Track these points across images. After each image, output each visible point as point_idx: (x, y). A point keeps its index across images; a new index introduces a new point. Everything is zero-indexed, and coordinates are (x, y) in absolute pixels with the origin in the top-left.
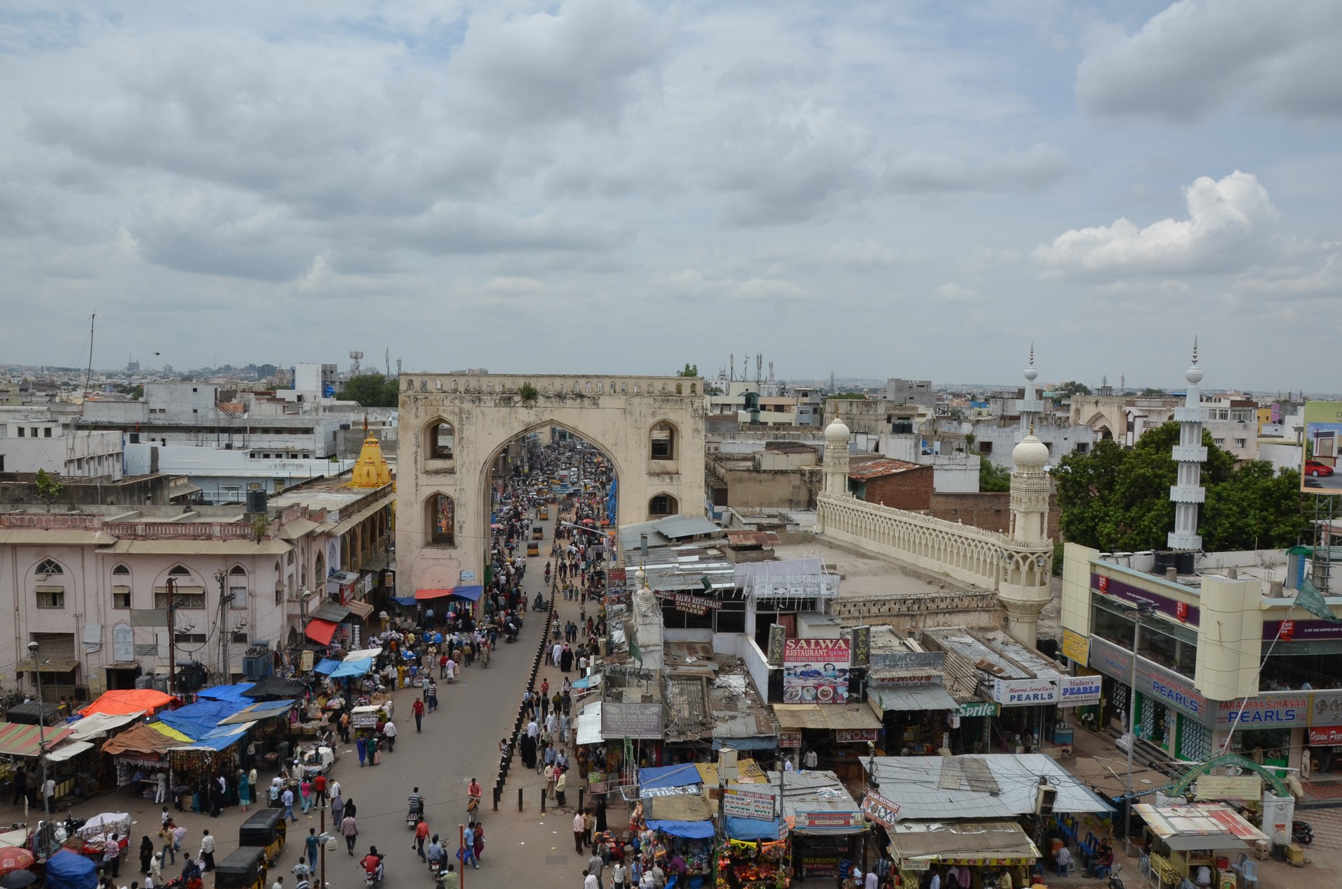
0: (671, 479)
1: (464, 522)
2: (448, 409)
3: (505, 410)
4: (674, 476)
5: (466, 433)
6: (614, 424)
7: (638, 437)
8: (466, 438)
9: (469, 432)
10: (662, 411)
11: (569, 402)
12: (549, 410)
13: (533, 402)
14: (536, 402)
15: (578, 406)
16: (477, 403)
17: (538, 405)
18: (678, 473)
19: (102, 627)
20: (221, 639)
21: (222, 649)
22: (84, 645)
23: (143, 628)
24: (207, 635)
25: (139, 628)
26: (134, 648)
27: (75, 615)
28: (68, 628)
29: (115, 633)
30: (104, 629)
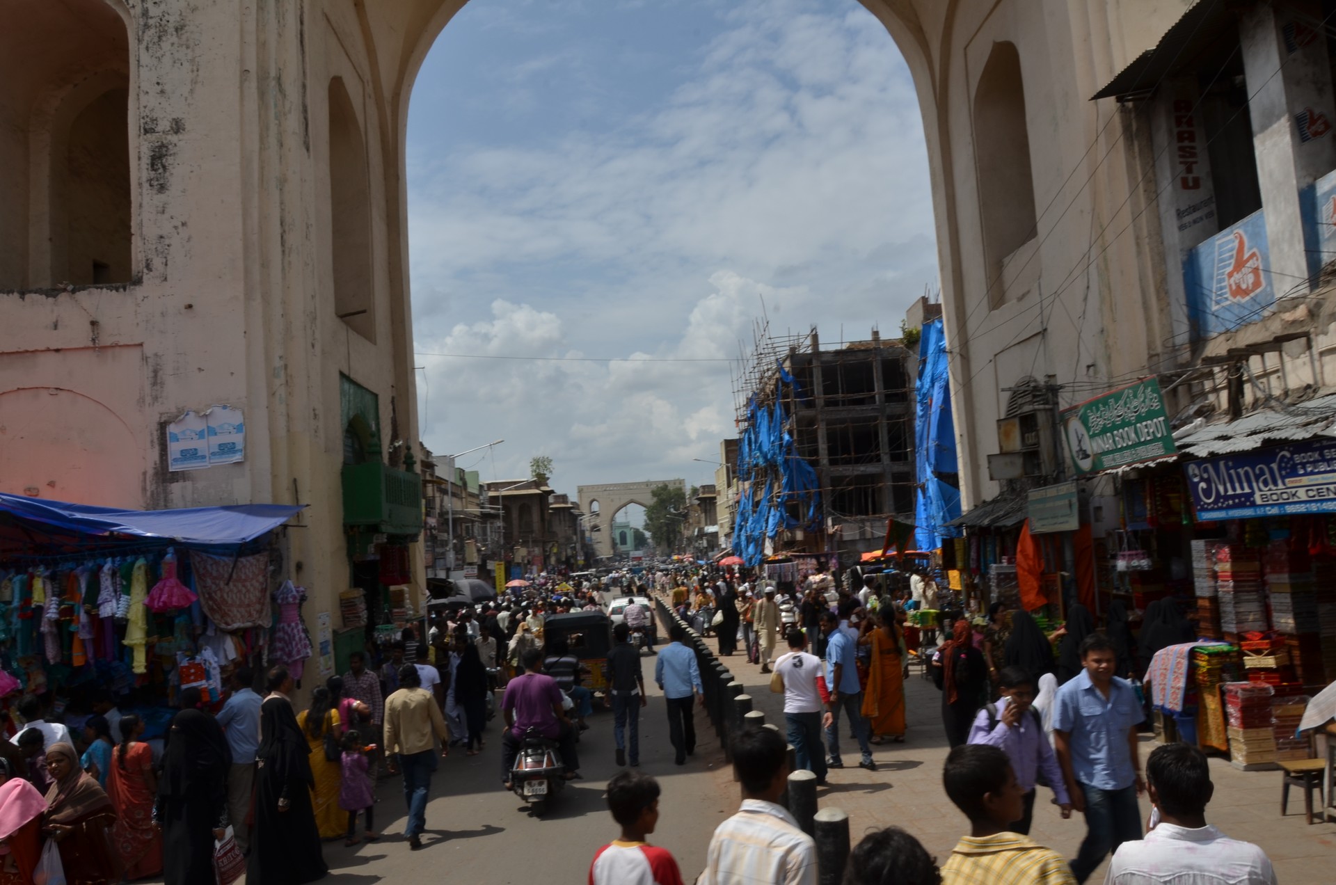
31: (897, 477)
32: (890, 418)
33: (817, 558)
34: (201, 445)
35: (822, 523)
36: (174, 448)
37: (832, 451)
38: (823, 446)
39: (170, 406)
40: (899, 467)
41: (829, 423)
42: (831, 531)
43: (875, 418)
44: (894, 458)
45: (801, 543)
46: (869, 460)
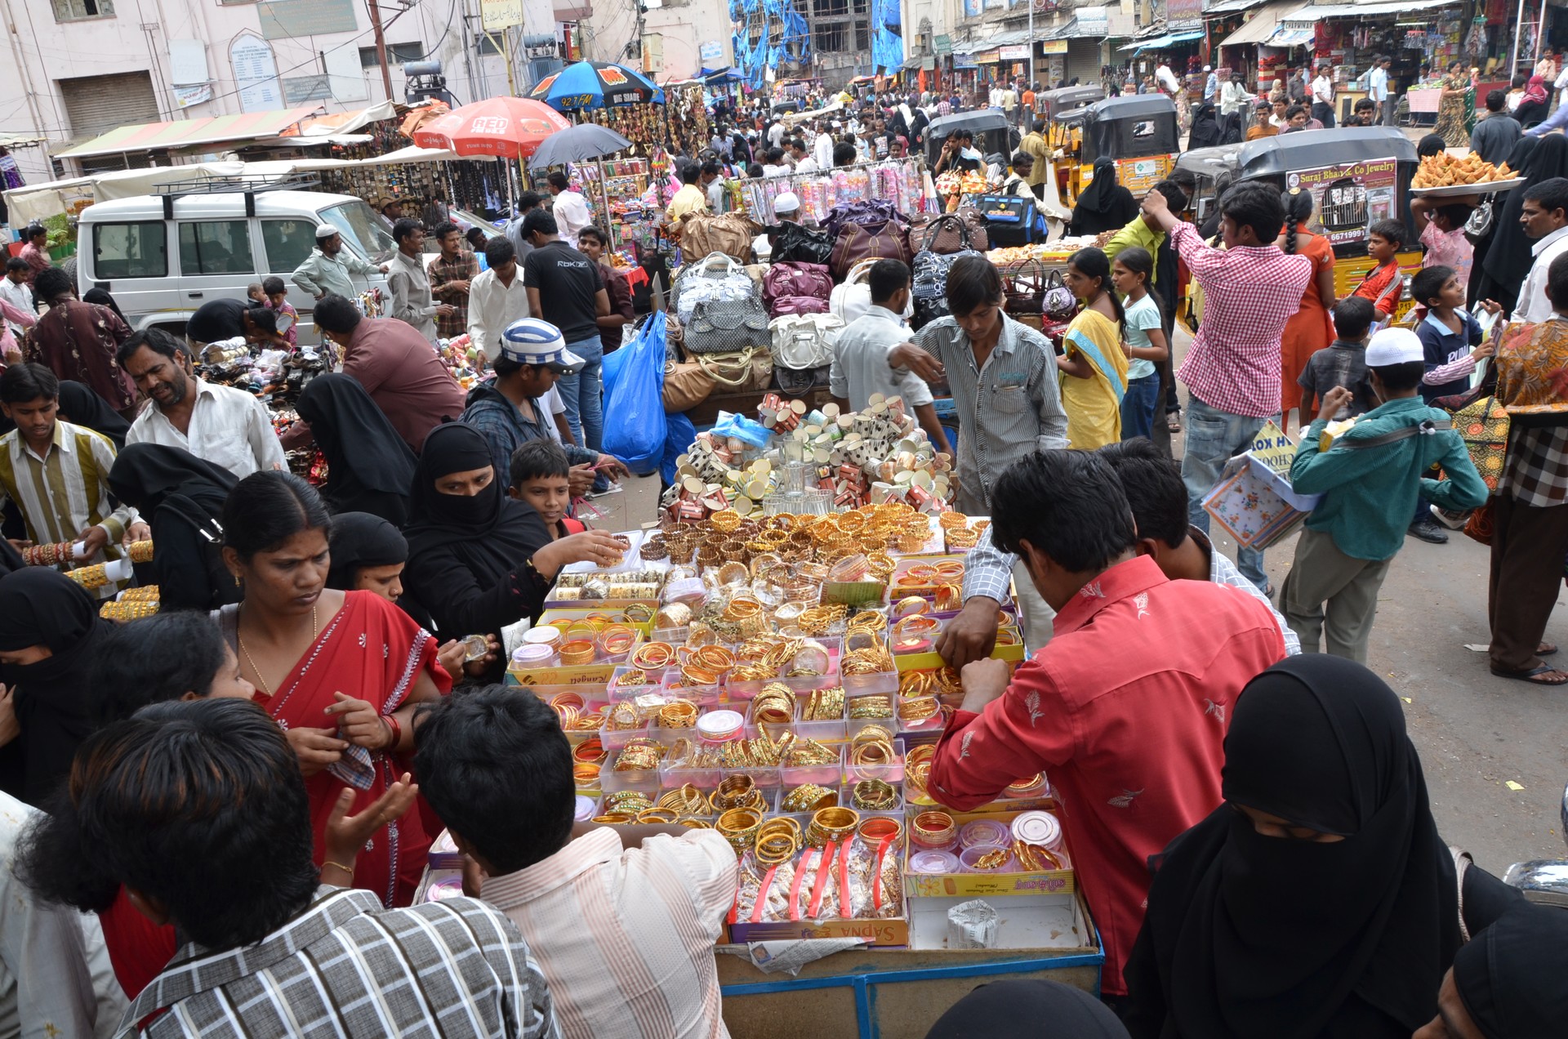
19: (206, 49)
20: (453, 50)
21: (462, 69)
22: (176, 92)
23: (290, 41)
24: (424, 45)
25: (283, 41)
26: (281, 87)
27: (143, 27)
28: (133, 59)
29: (235, 58)
30: (210, 52)
31: (859, 24)
33: (809, 81)
34: (710, 52)
35: (810, 58)
36: (703, 53)
37: (816, 7)
38: (810, 2)
39: (701, 41)
40: (860, 17)
42: (816, 63)
44: (858, 10)
45: (796, 72)
46: (840, 12)
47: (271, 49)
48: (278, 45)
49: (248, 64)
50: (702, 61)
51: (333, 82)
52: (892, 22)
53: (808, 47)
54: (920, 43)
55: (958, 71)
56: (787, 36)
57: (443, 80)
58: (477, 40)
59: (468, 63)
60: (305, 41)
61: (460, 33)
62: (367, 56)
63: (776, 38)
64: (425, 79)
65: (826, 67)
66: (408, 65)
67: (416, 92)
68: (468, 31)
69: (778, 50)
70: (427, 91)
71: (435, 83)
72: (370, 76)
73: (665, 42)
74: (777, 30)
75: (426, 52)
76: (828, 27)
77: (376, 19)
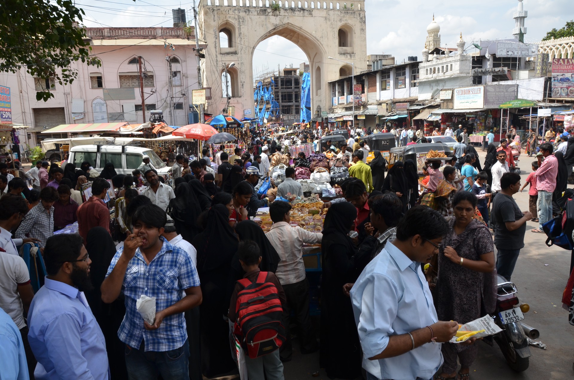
0: (351, 56)
1: (244, 82)
2: (232, 16)
3: (263, 17)
4: (352, 55)
5: (242, 30)
6: (321, 26)
7: (333, 33)
8: (242, 33)
9: (244, 30)
10: (345, 19)
11: (297, 13)
12: (286, 17)
13: (278, 12)
14: (280, 13)
15: (302, 15)
16: (248, 13)
17: (280, 14)
18: (353, 53)
19: (84, 102)
20: (166, 107)
21: (168, 113)
22: (72, 115)
23: (112, 101)
24: (157, 105)
25: (110, 101)
26: (108, 115)
27: (64, 94)
28: (60, 103)
29: (94, 105)
30: (85, 103)
31: (296, 106)
32: (295, 92)
33: (279, 124)
34: (247, 112)
35: (279, 116)
36: (245, 113)
37: (282, 99)
38: (280, 98)
39: (244, 109)
40: (297, 104)
41: (282, 93)
42: (281, 118)
43: (292, 92)
44: (296, 101)
45: (274, 120)
46: (290, 102)
47: (106, 103)
48: (109, 102)
49: (98, 107)
50: (244, 115)
51: (125, 115)
52: (308, 106)
53: (279, 113)
54: (317, 113)
55: (330, 123)
56: (272, 109)
57: (163, 116)
58: (174, 105)
59: (170, 111)
60: (118, 102)
61: (169, 102)
62: (138, 108)
63: (268, 109)
64: (157, 116)
65: (285, 119)
66: (152, 111)
67: (154, 120)
68: (172, 102)
69: (269, 113)
70: (157, 120)
71: (160, 117)
72: (137, 114)
73: (236, 109)
74: (269, 106)
75: (157, 108)
76: (286, 106)
77: (142, 96)
